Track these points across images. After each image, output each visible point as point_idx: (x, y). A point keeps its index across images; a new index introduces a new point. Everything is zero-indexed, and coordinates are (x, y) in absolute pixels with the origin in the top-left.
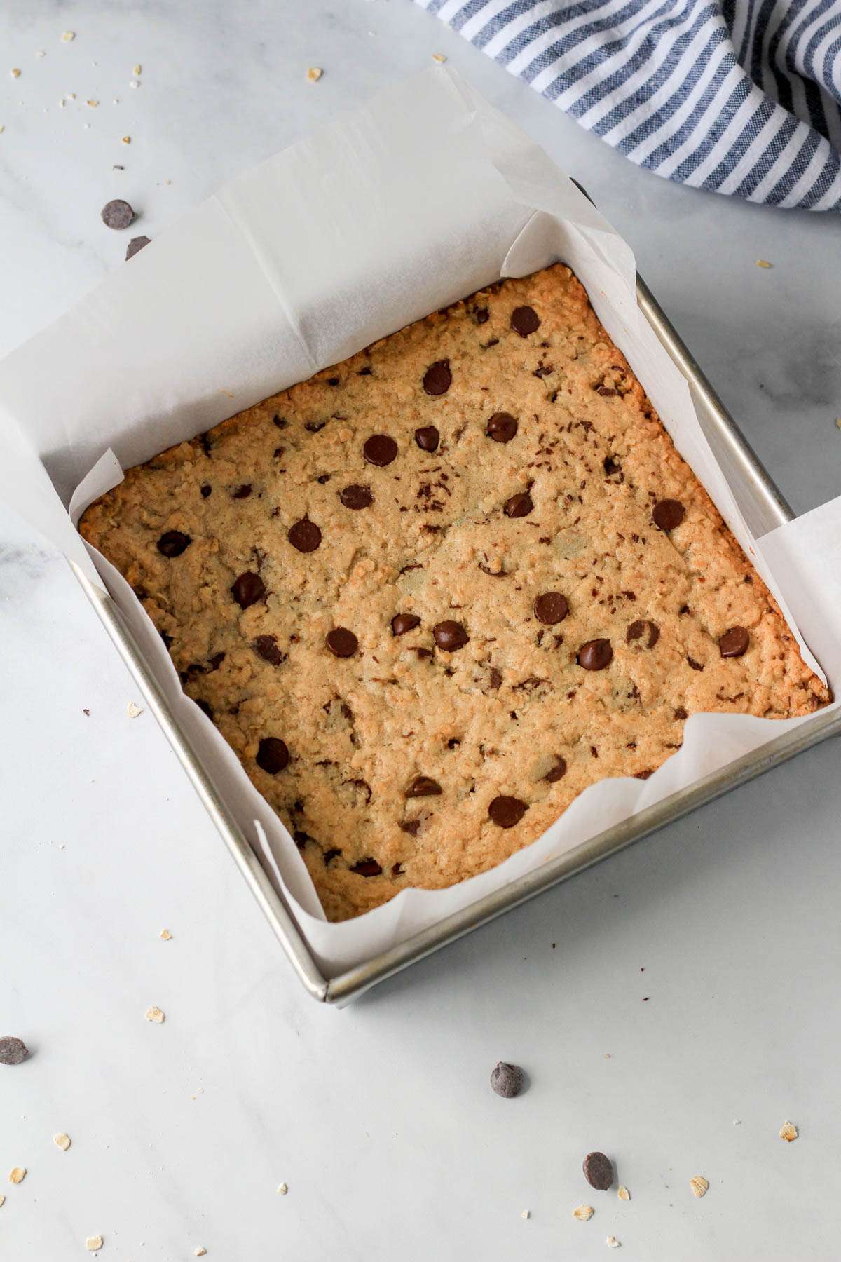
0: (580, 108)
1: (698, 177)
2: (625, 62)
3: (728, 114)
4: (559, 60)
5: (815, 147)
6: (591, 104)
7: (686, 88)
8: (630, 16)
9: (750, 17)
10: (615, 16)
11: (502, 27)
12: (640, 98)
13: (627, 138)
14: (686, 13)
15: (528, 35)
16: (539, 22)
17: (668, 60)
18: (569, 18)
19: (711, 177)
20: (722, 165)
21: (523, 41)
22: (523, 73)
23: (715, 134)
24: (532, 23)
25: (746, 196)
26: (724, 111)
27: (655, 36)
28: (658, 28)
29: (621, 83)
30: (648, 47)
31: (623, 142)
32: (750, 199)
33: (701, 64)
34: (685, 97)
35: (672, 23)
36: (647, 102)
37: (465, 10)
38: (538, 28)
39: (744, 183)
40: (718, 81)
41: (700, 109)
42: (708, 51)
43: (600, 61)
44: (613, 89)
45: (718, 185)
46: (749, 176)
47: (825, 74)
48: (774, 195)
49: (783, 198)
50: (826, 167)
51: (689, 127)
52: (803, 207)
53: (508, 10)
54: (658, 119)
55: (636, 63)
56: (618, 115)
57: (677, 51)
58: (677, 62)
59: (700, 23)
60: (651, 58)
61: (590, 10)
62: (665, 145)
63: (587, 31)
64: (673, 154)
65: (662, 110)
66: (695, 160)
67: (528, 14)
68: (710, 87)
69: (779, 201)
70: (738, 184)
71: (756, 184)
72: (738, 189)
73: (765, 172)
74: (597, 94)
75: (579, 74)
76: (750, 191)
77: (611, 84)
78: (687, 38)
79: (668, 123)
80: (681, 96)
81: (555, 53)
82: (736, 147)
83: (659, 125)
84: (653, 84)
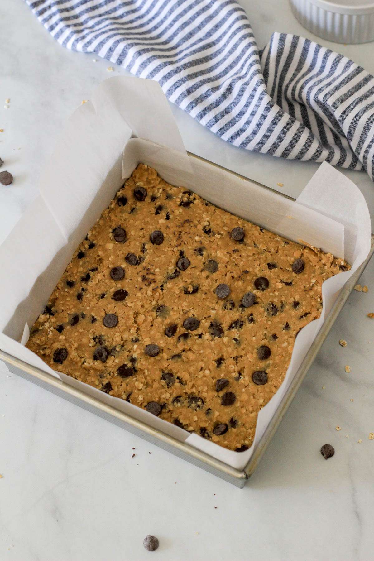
0: (201, 116)
1: (252, 145)
2: (220, 95)
3: (264, 117)
4: (191, 95)
5: (302, 131)
6: (205, 114)
7: (246, 107)
8: (223, 76)
9: (276, 76)
10: (217, 76)
11: (166, 81)
12: (227, 111)
13: (221, 129)
14: (246, 74)
15: (177, 84)
16: (182, 79)
17: (239, 95)
18: (196, 77)
19: (257, 145)
20: (262, 140)
21: (175, 87)
22: (176, 101)
23: (258, 126)
24: (179, 79)
25: (273, 154)
26: (262, 115)
27: (233, 84)
28: (234, 81)
29: (219, 105)
30: (230, 89)
31: (219, 131)
32: (274, 155)
33: (252, 95)
34: (246, 110)
35: (240, 78)
36: (230, 113)
37: (151, 74)
38: (182, 81)
39: (271, 148)
40: (259, 102)
41: (252, 115)
42: (255, 90)
43: (209, 95)
44: (215, 107)
45: (260, 149)
46: (274, 144)
47: (307, 100)
48: (285, 153)
49: (289, 154)
50: (307, 140)
51: (248, 123)
52: (298, 158)
53: (169, 73)
54: (235, 121)
55: (225, 96)
56: (217, 119)
57: (242, 90)
58: (242, 95)
59: (252, 77)
60: (232, 94)
61: (205, 74)
62: (238, 132)
63: (203, 82)
64: (241, 136)
65: (237, 117)
66: (250, 138)
67: (178, 75)
68: (256, 105)
69: (287, 156)
70: (269, 148)
71: (276, 148)
72: (269, 151)
73: (280, 142)
74: (207, 110)
75: (200, 101)
76: (274, 151)
77: (215, 105)
78: (246, 84)
79: (239, 122)
80: (244, 110)
81: (189, 92)
82: (267, 131)
83: (235, 123)
84: (232, 105)
